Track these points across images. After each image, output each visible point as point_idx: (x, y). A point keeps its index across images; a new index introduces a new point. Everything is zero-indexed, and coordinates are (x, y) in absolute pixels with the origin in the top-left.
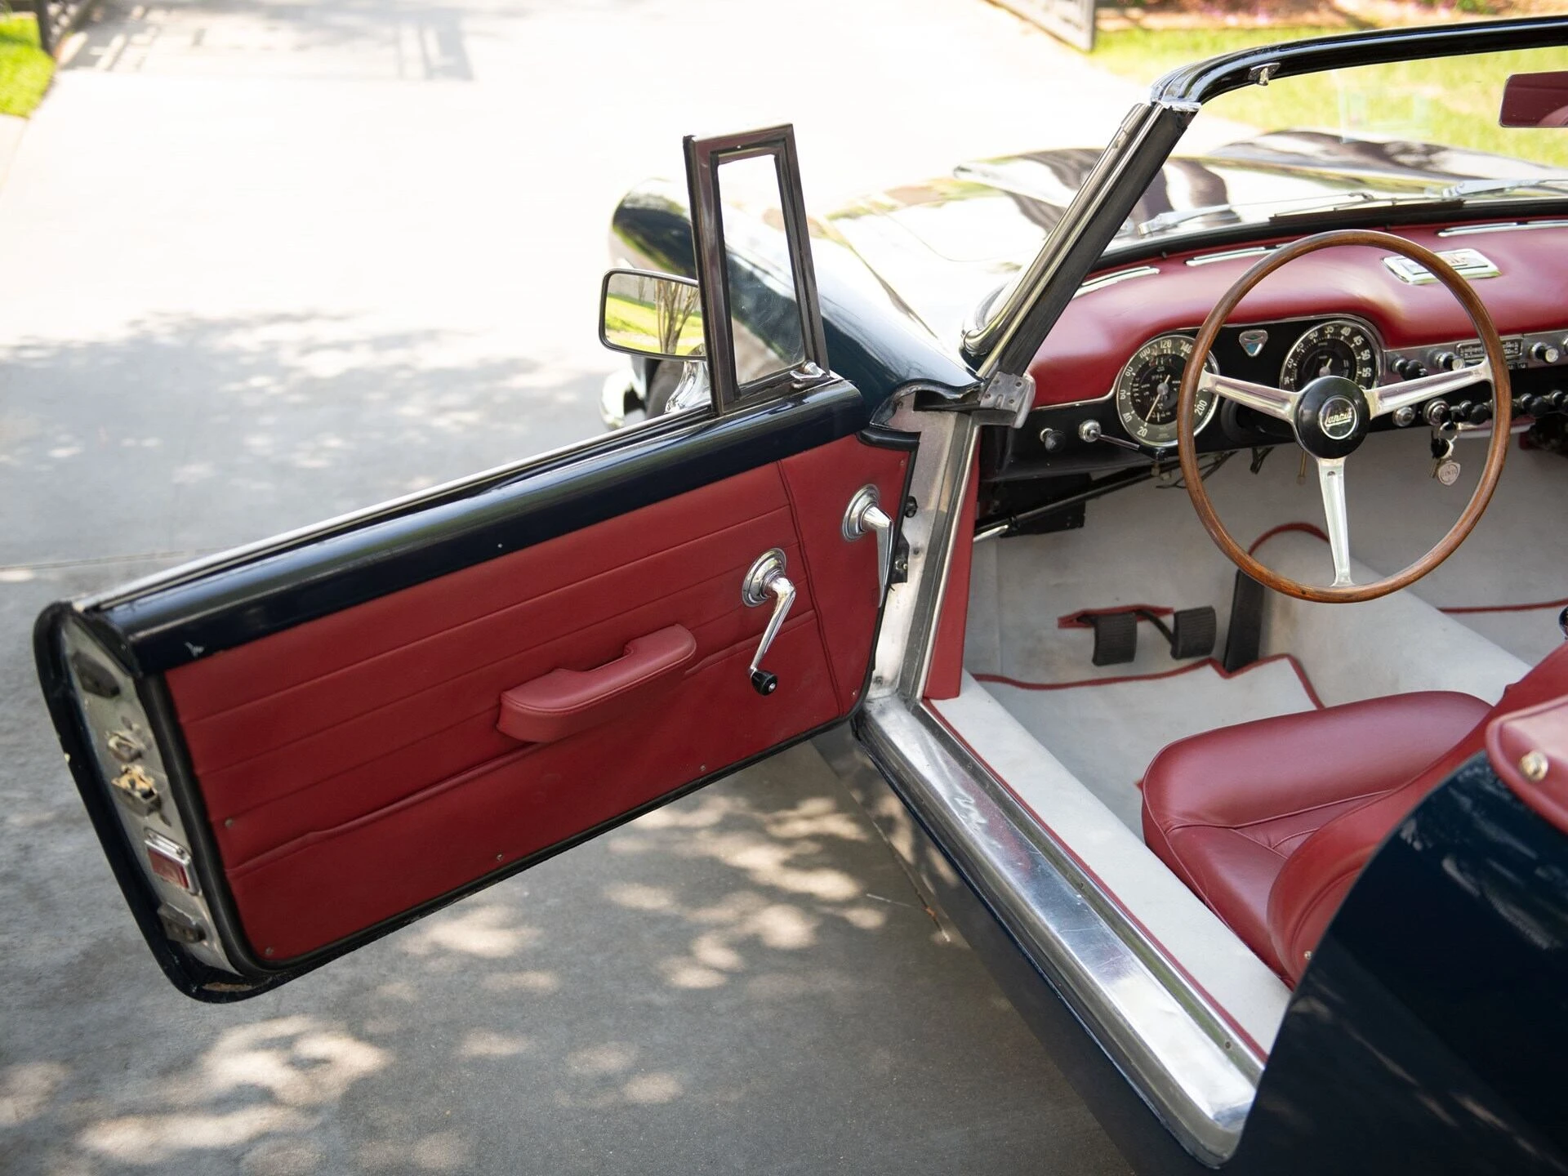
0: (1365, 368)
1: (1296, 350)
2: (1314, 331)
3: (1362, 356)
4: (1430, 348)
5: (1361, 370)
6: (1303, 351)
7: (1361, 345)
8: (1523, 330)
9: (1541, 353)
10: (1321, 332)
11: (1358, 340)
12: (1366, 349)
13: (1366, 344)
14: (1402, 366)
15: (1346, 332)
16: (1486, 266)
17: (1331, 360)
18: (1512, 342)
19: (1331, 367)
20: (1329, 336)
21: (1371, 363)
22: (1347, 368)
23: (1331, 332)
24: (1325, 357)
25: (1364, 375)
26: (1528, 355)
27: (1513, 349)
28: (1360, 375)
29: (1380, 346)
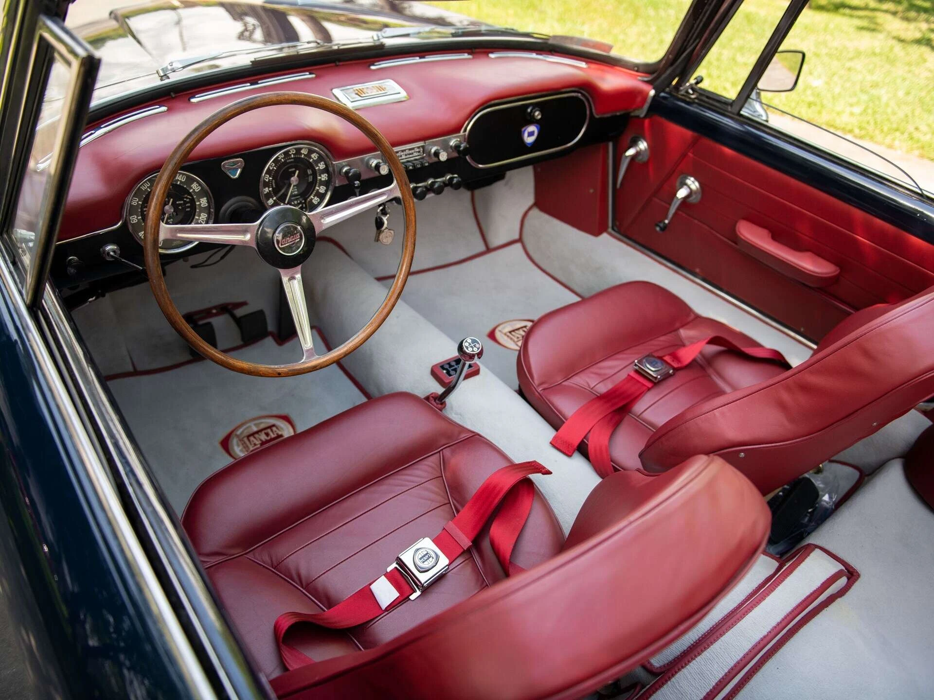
0: (323, 174)
1: (269, 168)
2: (281, 154)
3: (319, 167)
4: (366, 157)
5: (320, 176)
6: (275, 168)
7: (317, 159)
8: (424, 139)
9: (437, 154)
10: (286, 154)
11: (314, 156)
12: (321, 161)
13: (321, 158)
14: (347, 172)
15: (304, 152)
16: (399, 93)
17: (297, 172)
18: (418, 148)
19: (298, 176)
20: (292, 156)
21: (326, 170)
22: (310, 175)
23: (294, 153)
24: (294, 169)
25: (323, 179)
26: (429, 154)
27: (419, 152)
28: (320, 179)
29: (330, 159)
